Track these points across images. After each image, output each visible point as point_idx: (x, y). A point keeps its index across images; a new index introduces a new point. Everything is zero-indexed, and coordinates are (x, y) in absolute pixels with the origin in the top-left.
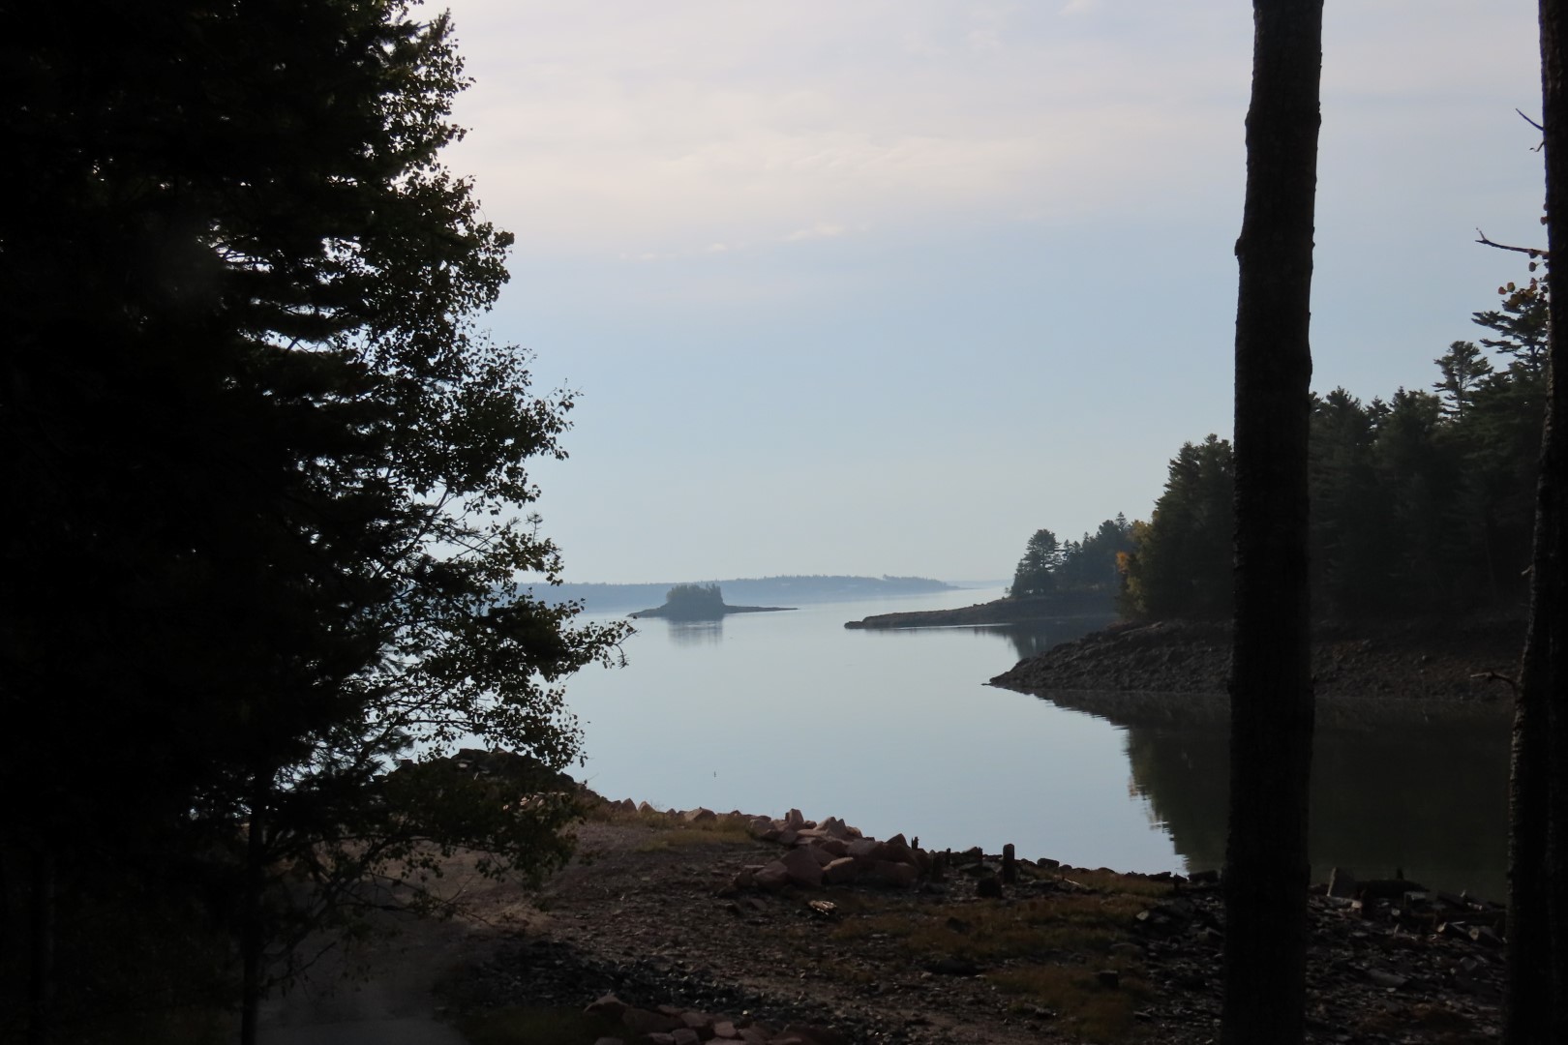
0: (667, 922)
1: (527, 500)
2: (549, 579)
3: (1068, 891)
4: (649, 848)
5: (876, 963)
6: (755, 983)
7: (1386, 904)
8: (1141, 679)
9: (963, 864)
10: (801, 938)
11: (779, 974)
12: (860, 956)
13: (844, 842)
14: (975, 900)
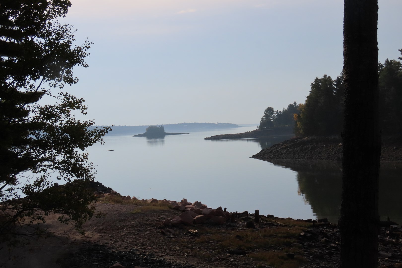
0: (140, 237)
1: (73, 83)
2: (82, 112)
3: (277, 226)
4: (134, 212)
5: (211, 251)
6: (170, 258)
7: (384, 229)
8: (301, 155)
9: (241, 217)
10: (186, 242)
11: (178, 255)
12: (206, 248)
13: (201, 210)
14: (245, 229)
